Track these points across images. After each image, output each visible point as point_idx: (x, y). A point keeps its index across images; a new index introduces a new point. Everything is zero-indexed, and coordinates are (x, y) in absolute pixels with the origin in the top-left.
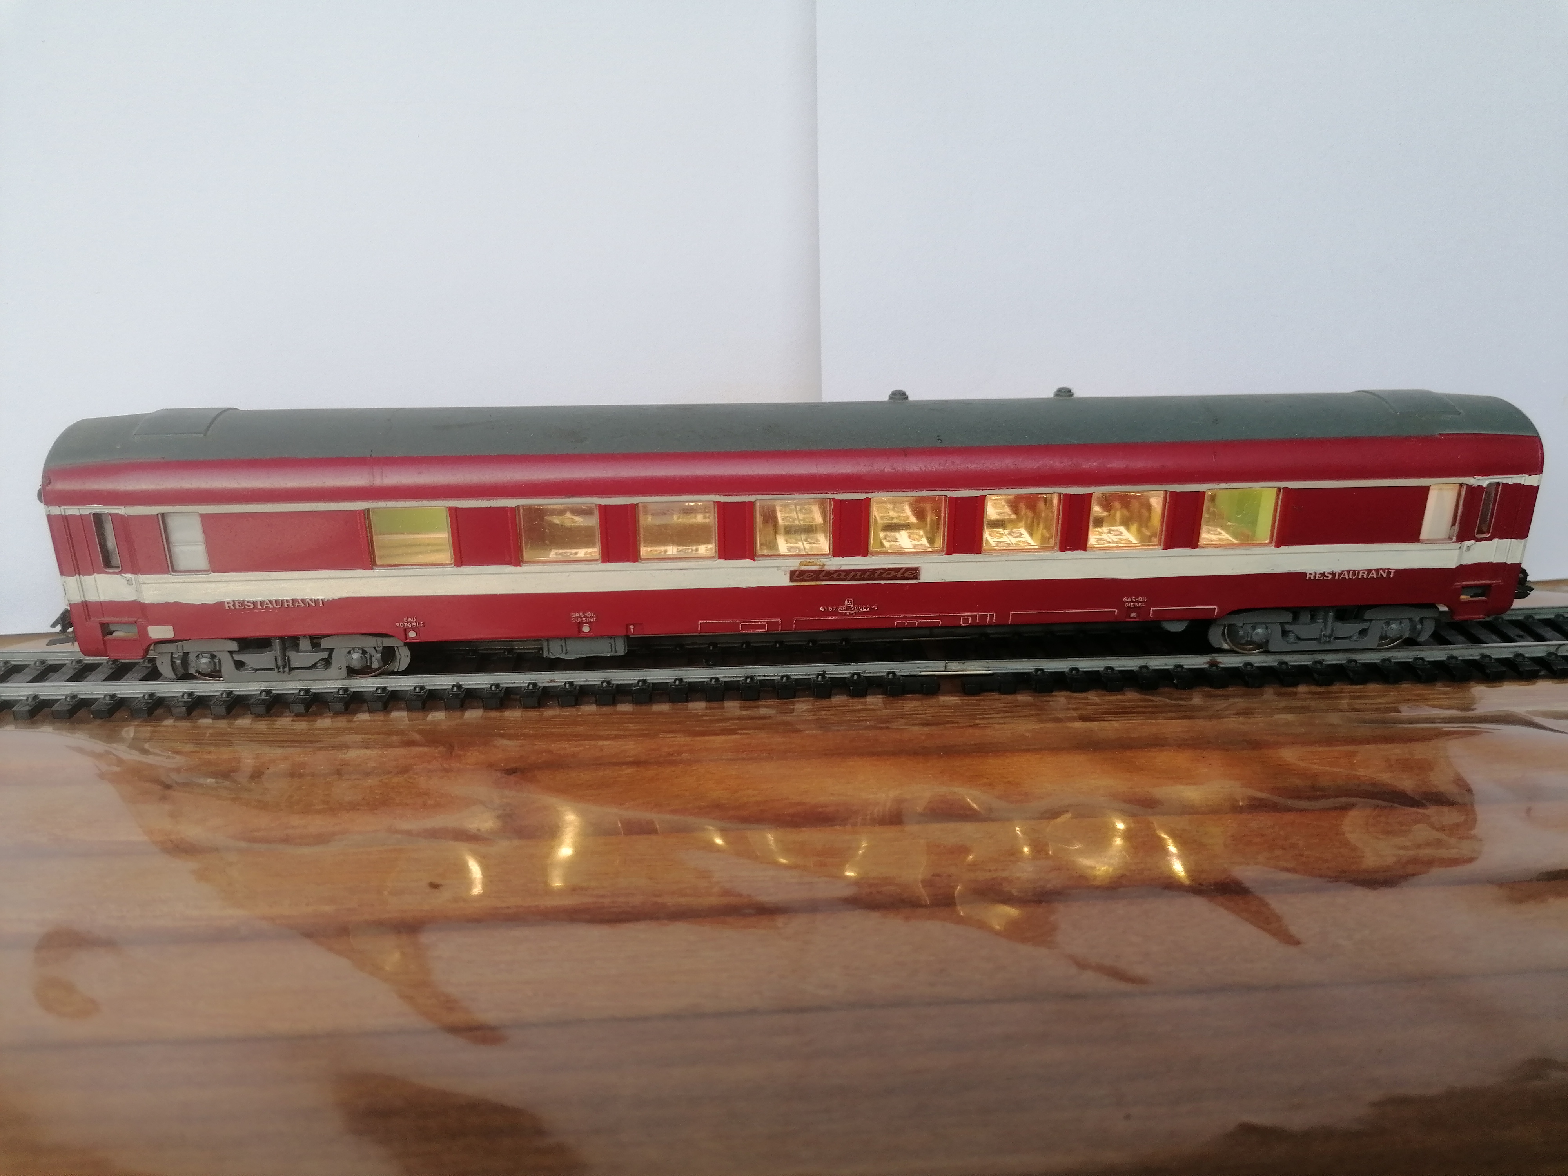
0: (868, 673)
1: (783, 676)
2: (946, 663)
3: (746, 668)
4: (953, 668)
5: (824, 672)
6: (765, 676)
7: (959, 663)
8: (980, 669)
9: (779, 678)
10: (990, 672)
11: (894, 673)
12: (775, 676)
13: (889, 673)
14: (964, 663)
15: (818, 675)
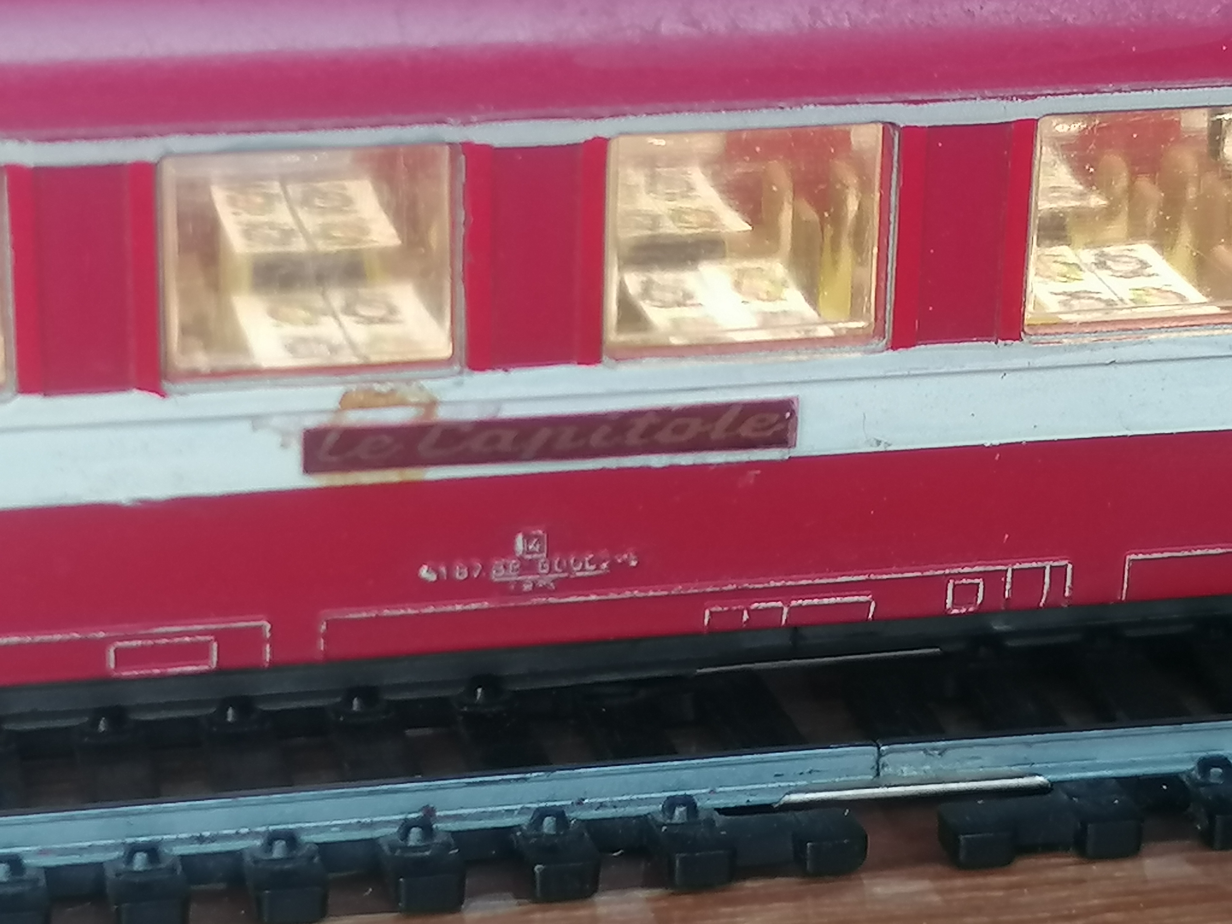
0: (591, 806)
1: (272, 838)
2: (880, 755)
3: (126, 814)
4: (906, 771)
5: (429, 812)
6: (201, 839)
7: (925, 750)
8: (1005, 769)
9: (258, 843)
10: (1039, 780)
11: (689, 803)
12: (238, 836)
13: (671, 804)
14: (942, 752)
15: (406, 826)
